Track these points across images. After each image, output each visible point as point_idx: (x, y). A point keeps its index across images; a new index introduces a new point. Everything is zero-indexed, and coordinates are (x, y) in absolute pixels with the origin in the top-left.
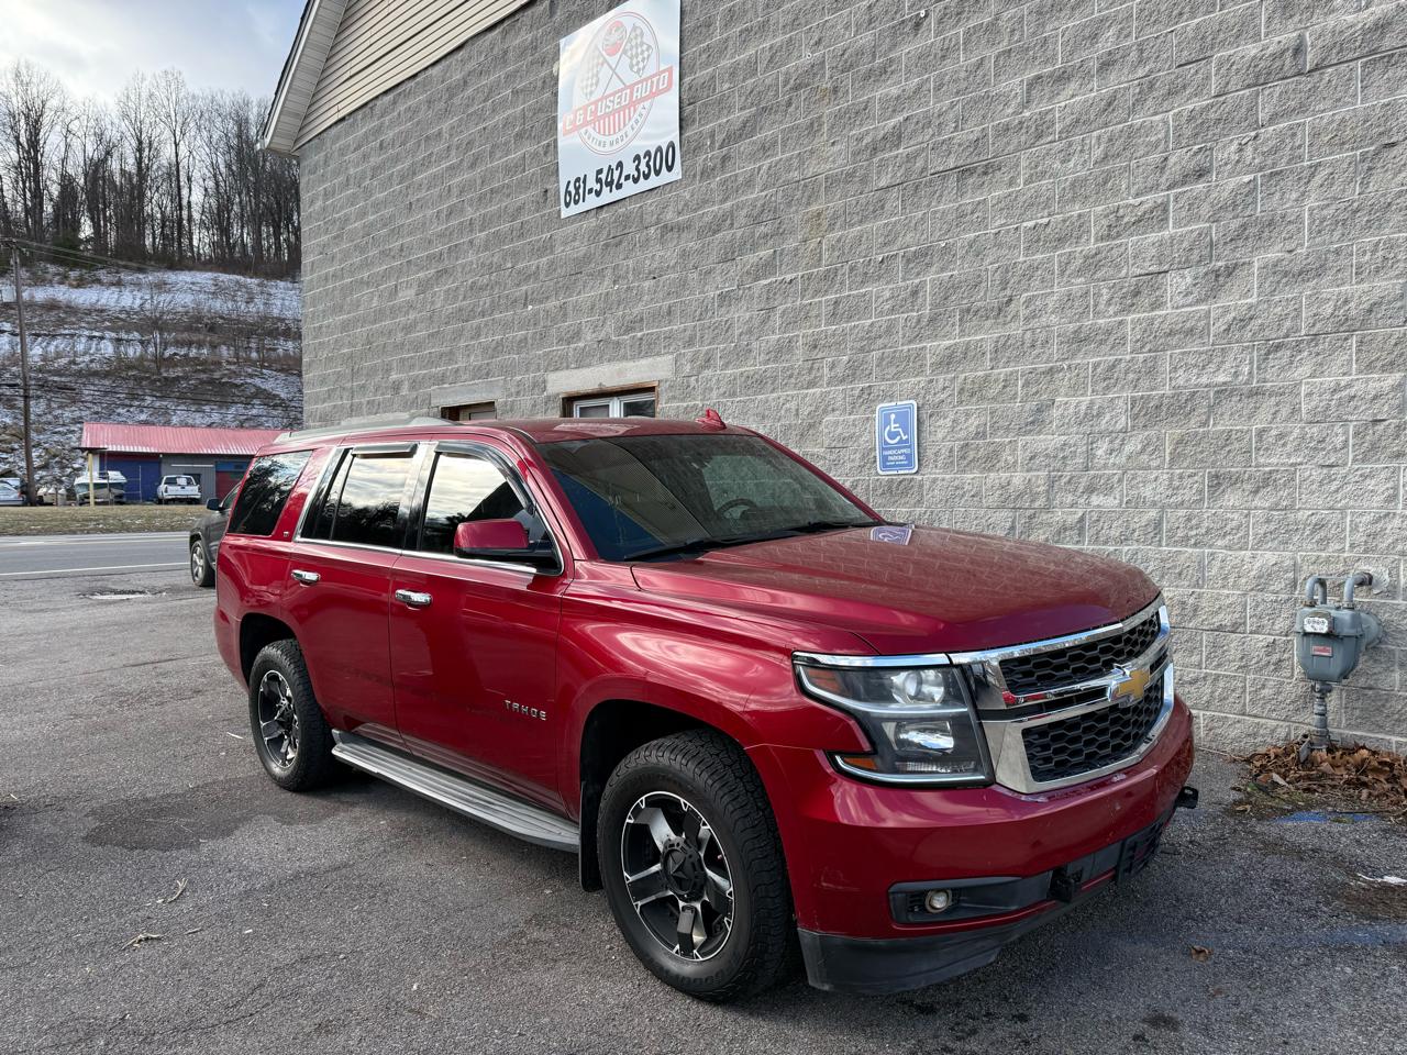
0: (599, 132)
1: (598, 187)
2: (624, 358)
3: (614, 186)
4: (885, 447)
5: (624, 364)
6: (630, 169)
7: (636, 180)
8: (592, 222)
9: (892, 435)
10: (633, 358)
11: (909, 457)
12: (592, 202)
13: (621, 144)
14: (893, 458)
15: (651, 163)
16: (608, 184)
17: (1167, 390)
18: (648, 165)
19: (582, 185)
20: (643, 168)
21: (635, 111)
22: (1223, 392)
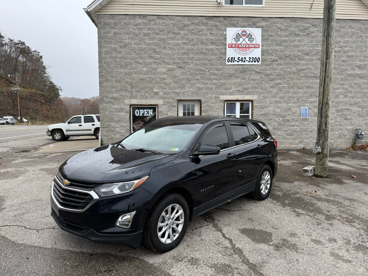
0: (239, 50)
1: (238, 61)
2: (245, 94)
3: (243, 62)
4: (303, 113)
5: (244, 96)
6: (248, 59)
7: (249, 62)
8: (236, 67)
9: (304, 112)
10: (247, 95)
11: (307, 115)
12: (236, 63)
13: (245, 54)
14: (304, 115)
15: (254, 60)
16: (241, 61)
17: (339, 109)
18: (253, 60)
19: (233, 59)
20: (251, 60)
21: (250, 49)
22: (345, 109)
